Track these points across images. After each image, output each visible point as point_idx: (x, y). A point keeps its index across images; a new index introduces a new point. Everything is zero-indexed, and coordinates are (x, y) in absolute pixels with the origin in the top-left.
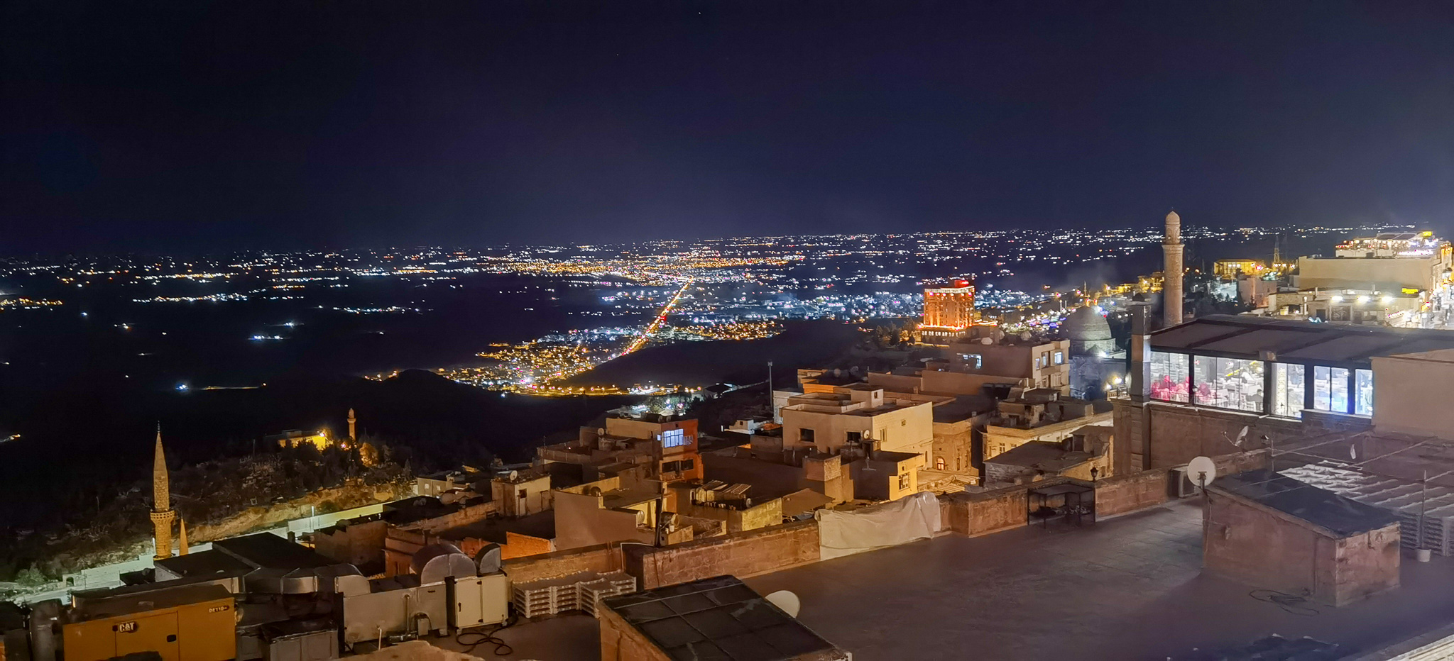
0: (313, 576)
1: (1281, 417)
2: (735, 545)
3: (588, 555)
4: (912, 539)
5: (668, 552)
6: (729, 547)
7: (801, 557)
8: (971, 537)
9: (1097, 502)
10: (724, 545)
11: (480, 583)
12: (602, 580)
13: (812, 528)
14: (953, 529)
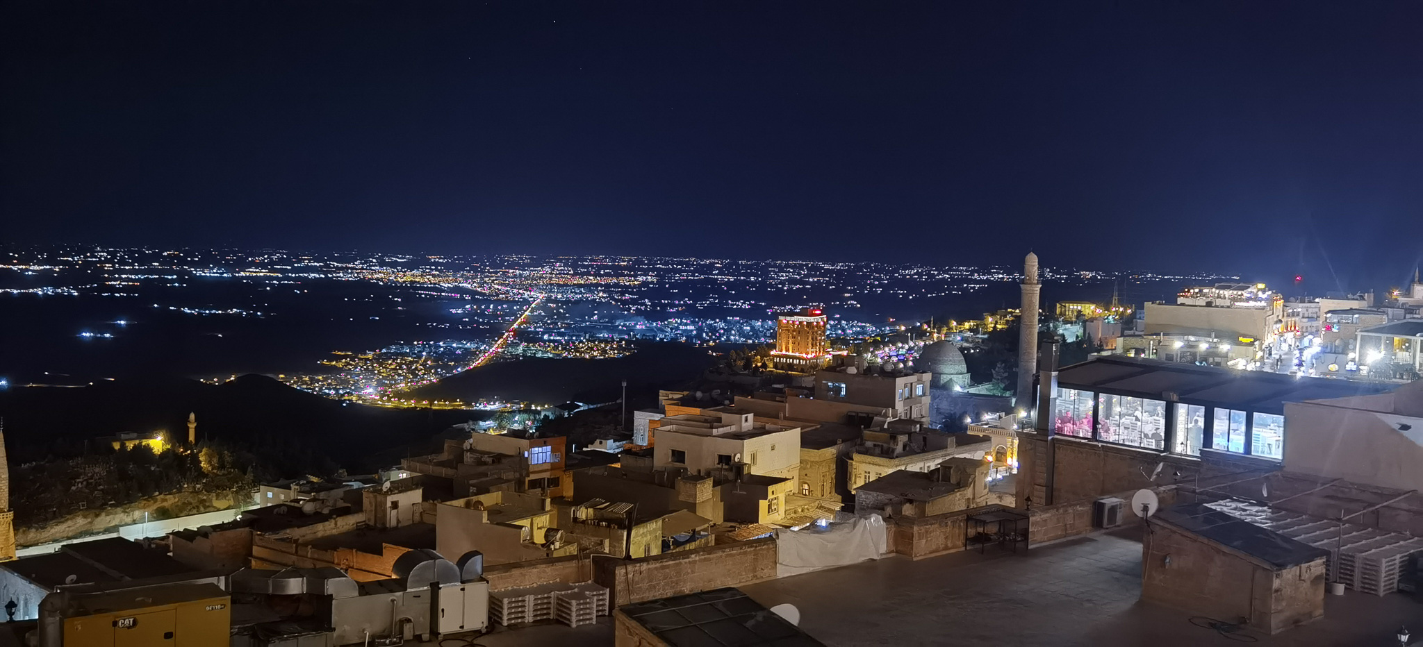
0: (303, 577)
1: (1181, 455)
2: (700, 560)
3: (559, 566)
4: (861, 559)
5: (639, 565)
6: (695, 562)
7: (759, 574)
8: (915, 559)
9: (1030, 530)
10: (690, 560)
11: (463, 589)
12: (576, 590)
13: (771, 546)
14: (896, 552)
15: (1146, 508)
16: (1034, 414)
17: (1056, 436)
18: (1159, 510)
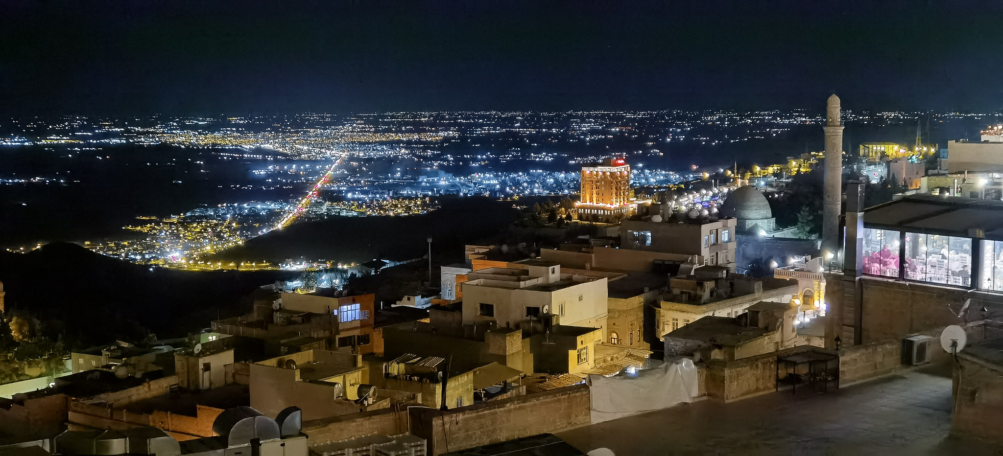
0: (125, 437)
1: (988, 291)
2: (515, 409)
3: (376, 418)
4: (674, 403)
5: (455, 415)
6: (510, 411)
7: (573, 420)
8: (727, 402)
9: (840, 370)
10: (506, 409)
11: (283, 445)
12: (394, 442)
13: (584, 393)
14: (709, 395)
15: (954, 344)
16: (841, 255)
17: (864, 277)
18: (968, 346)
